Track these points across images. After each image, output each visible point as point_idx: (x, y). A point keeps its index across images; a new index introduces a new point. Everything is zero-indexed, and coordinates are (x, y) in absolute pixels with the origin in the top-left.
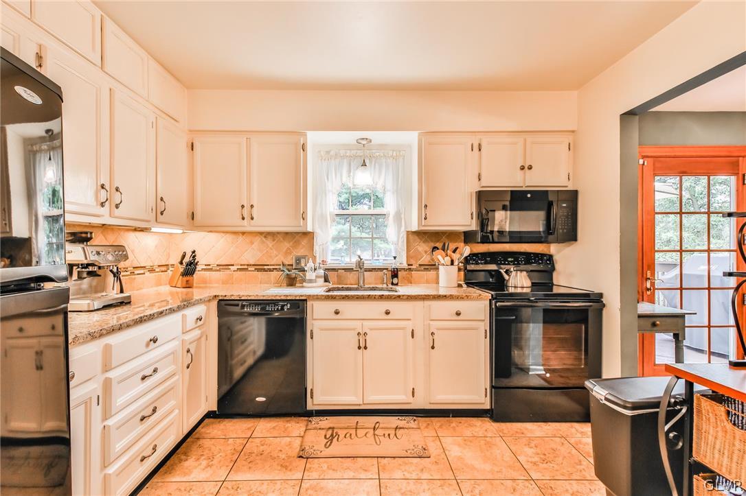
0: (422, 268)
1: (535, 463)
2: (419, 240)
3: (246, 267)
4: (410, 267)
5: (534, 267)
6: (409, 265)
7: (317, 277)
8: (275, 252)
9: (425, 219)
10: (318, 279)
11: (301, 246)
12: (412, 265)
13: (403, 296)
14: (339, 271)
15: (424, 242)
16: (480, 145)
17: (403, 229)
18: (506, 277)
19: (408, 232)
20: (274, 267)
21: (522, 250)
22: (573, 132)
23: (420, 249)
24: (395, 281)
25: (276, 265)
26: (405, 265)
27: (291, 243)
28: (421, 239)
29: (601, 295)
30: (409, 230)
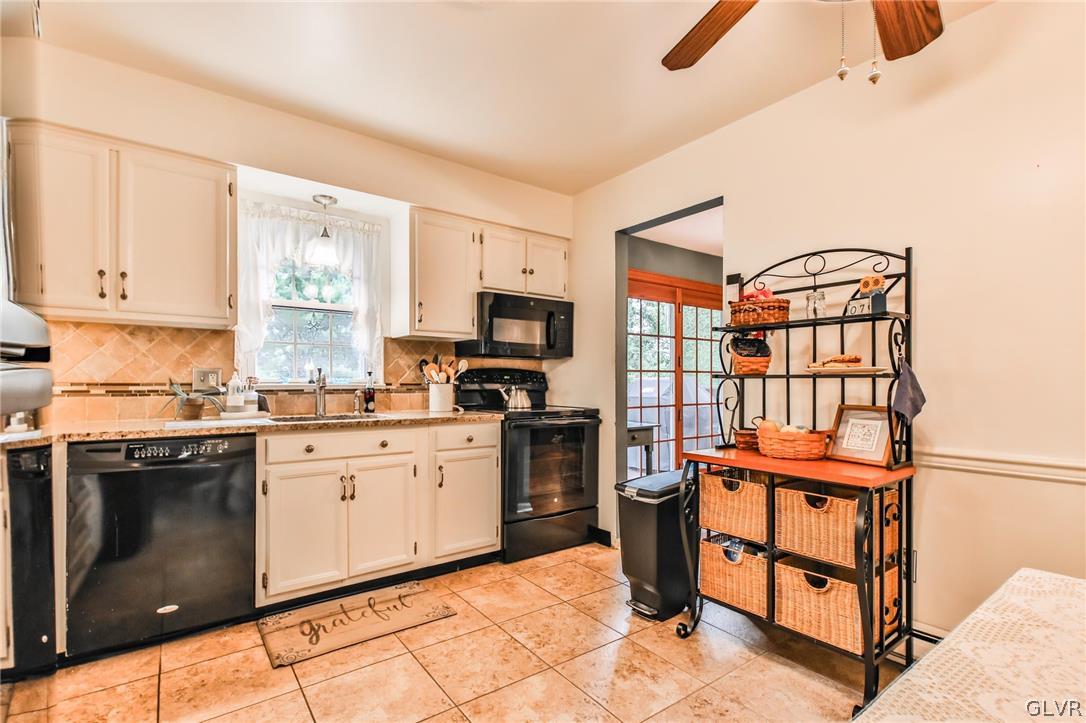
0: (405, 388)
1: (560, 589)
2: (400, 351)
3: (85, 388)
4: (389, 387)
5: (529, 386)
6: (387, 384)
7: (246, 402)
8: (153, 362)
9: (420, 321)
10: (249, 406)
11: (208, 352)
12: (391, 384)
13: (405, 420)
14: (280, 393)
15: (407, 353)
16: (481, 236)
17: (378, 334)
18: (506, 397)
19: (386, 338)
20: (150, 388)
21: (516, 367)
22: (568, 240)
23: (402, 362)
24: (371, 406)
25: (156, 384)
26: (381, 384)
27: (189, 347)
28: (403, 350)
29: (597, 411)
30: (387, 335)
